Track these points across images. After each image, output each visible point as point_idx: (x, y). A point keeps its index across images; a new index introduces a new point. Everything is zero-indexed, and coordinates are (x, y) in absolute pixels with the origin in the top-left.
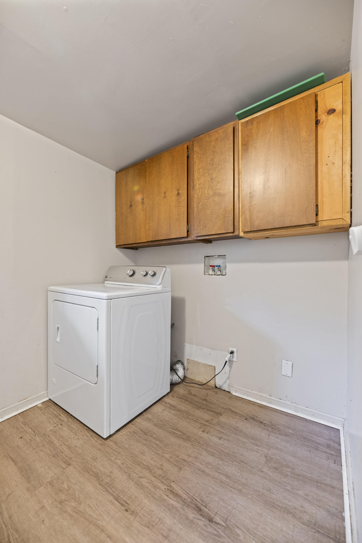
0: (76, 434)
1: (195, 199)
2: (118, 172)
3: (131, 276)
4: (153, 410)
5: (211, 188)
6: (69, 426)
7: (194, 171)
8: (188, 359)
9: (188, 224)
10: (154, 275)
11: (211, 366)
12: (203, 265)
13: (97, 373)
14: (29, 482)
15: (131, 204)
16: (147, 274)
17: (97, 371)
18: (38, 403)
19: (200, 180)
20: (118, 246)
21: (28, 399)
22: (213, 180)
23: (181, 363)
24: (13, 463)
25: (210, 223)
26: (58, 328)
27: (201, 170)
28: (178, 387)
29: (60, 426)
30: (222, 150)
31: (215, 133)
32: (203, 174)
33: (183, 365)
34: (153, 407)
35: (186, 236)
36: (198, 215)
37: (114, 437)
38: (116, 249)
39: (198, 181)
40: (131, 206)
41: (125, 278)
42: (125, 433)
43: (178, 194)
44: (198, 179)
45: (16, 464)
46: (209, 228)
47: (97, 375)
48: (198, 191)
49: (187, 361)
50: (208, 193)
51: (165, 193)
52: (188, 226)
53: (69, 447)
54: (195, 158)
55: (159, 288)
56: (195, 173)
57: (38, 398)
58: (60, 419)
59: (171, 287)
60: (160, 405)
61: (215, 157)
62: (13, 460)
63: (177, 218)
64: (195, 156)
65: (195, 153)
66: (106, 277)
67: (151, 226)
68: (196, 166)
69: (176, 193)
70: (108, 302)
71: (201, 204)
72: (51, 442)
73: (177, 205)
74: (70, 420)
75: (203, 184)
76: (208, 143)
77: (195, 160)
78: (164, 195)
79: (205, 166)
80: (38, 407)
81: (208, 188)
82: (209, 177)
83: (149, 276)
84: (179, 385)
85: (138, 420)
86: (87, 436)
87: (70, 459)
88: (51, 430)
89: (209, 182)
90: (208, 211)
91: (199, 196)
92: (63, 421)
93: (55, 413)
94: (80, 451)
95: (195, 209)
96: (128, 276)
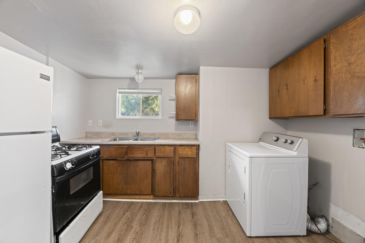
0: (234, 225)
1: (331, 83)
2: (271, 69)
3: (275, 141)
4: (286, 240)
5: (349, 72)
6: (232, 219)
7: (330, 60)
8: (333, 218)
9: (325, 104)
10: (292, 143)
11: (360, 236)
12: (352, 137)
13: (245, 197)
14: (211, 233)
15: (279, 90)
16: (286, 141)
17: (245, 196)
18: (221, 200)
19: (337, 66)
20: (270, 118)
21: (217, 196)
22: (351, 65)
23: (325, 218)
24: (207, 221)
25: (348, 104)
26: (229, 165)
27: (338, 58)
28: (317, 236)
29: (228, 216)
30: (361, 36)
31: (353, 22)
32: (340, 61)
33: (327, 221)
34: (287, 238)
35: (322, 113)
36: (335, 97)
37: (254, 239)
38: (269, 120)
39: (335, 67)
40: (279, 91)
41: (271, 142)
42: (261, 241)
43: (316, 80)
44: (335, 66)
45: (208, 222)
46: (347, 108)
47: (244, 199)
48: (335, 76)
49: (332, 220)
50: (345, 77)
51: (304, 81)
52: (325, 106)
53: (229, 229)
54: (331, 49)
55: (294, 153)
56: (332, 61)
57: (221, 198)
58: (228, 213)
59: (308, 154)
60: (294, 240)
61: (353, 44)
62: (207, 220)
63: (315, 99)
64: (331, 47)
65: (332, 44)
66: (260, 139)
67: (293, 106)
68: (332, 55)
69: (314, 79)
70: (250, 159)
71: (337, 87)
72: (222, 221)
73: (315, 89)
74: (233, 216)
75: (340, 69)
76: (345, 33)
77: (331, 50)
78: (303, 82)
79: (342, 54)
80: (221, 202)
81: (345, 73)
82: (346, 62)
83: (287, 144)
84: (319, 236)
85: (272, 239)
86: (239, 229)
87: (229, 235)
88: (223, 216)
89: (347, 67)
90: (345, 93)
91: (336, 80)
92: (230, 215)
93: (227, 208)
94: (234, 234)
95: (331, 92)
96: (273, 141)
